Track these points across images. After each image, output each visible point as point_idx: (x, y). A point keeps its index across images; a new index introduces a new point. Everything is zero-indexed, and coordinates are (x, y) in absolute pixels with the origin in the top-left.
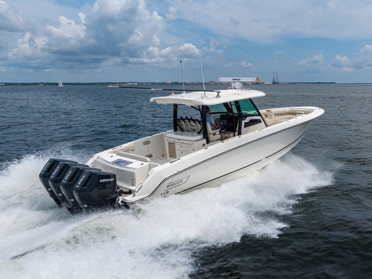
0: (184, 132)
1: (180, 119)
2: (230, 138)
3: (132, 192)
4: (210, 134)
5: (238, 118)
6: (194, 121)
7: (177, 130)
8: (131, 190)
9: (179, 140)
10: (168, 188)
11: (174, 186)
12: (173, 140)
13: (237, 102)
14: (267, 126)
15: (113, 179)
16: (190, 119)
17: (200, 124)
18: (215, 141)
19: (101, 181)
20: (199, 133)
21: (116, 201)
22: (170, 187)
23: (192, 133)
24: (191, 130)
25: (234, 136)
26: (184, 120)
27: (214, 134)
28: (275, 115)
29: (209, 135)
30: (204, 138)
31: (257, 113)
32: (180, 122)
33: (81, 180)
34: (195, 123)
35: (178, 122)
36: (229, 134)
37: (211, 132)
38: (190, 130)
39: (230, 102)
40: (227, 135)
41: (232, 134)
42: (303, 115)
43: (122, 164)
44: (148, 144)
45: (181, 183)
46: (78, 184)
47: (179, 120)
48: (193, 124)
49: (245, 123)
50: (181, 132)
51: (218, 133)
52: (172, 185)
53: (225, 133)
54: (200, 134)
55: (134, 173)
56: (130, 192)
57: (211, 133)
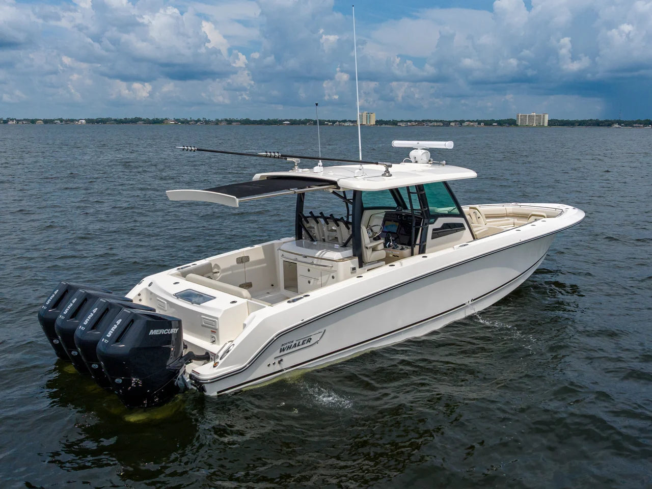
0: (315, 243)
1: (308, 217)
2: (404, 257)
3: (211, 356)
4: (367, 248)
5: (422, 219)
6: (336, 221)
7: (302, 239)
8: (210, 354)
9: (306, 257)
10: (282, 353)
11: (294, 349)
12: (293, 257)
13: (420, 188)
14: (474, 239)
15: (177, 330)
16: (328, 218)
17: (348, 228)
18: (375, 263)
19: (152, 332)
20: (345, 245)
21: (180, 374)
22: (286, 352)
23: (331, 245)
24: (328, 238)
25: (412, 254)
26: (316, 218)
27: (374, 249)
28: (486, 217)
29: (364, 249)
30: (354, 255)
31: (456, 211)
32: (308, 222)
33: (113, 329)
34: (338, 225)
35: (305, 223)
36: (402, 249)
37: (369, 244)
38: (326, 240)
39: (408, 188)
40: (397, 252)
41: (407, 251)
42: (544, 219)
43: (194, 300)
44: (246, 262)
45: (309, 344)
46: (108, 336)
47: (306, 218)
48: (333, 228)
49: (434, 230)
50: (309, 241)
51: (381, 246)
52: (289, 348)
53: (394, 248)
54: (347, 248)
55: (217, 318)
56: (207, 357)
57: (368, 246)
